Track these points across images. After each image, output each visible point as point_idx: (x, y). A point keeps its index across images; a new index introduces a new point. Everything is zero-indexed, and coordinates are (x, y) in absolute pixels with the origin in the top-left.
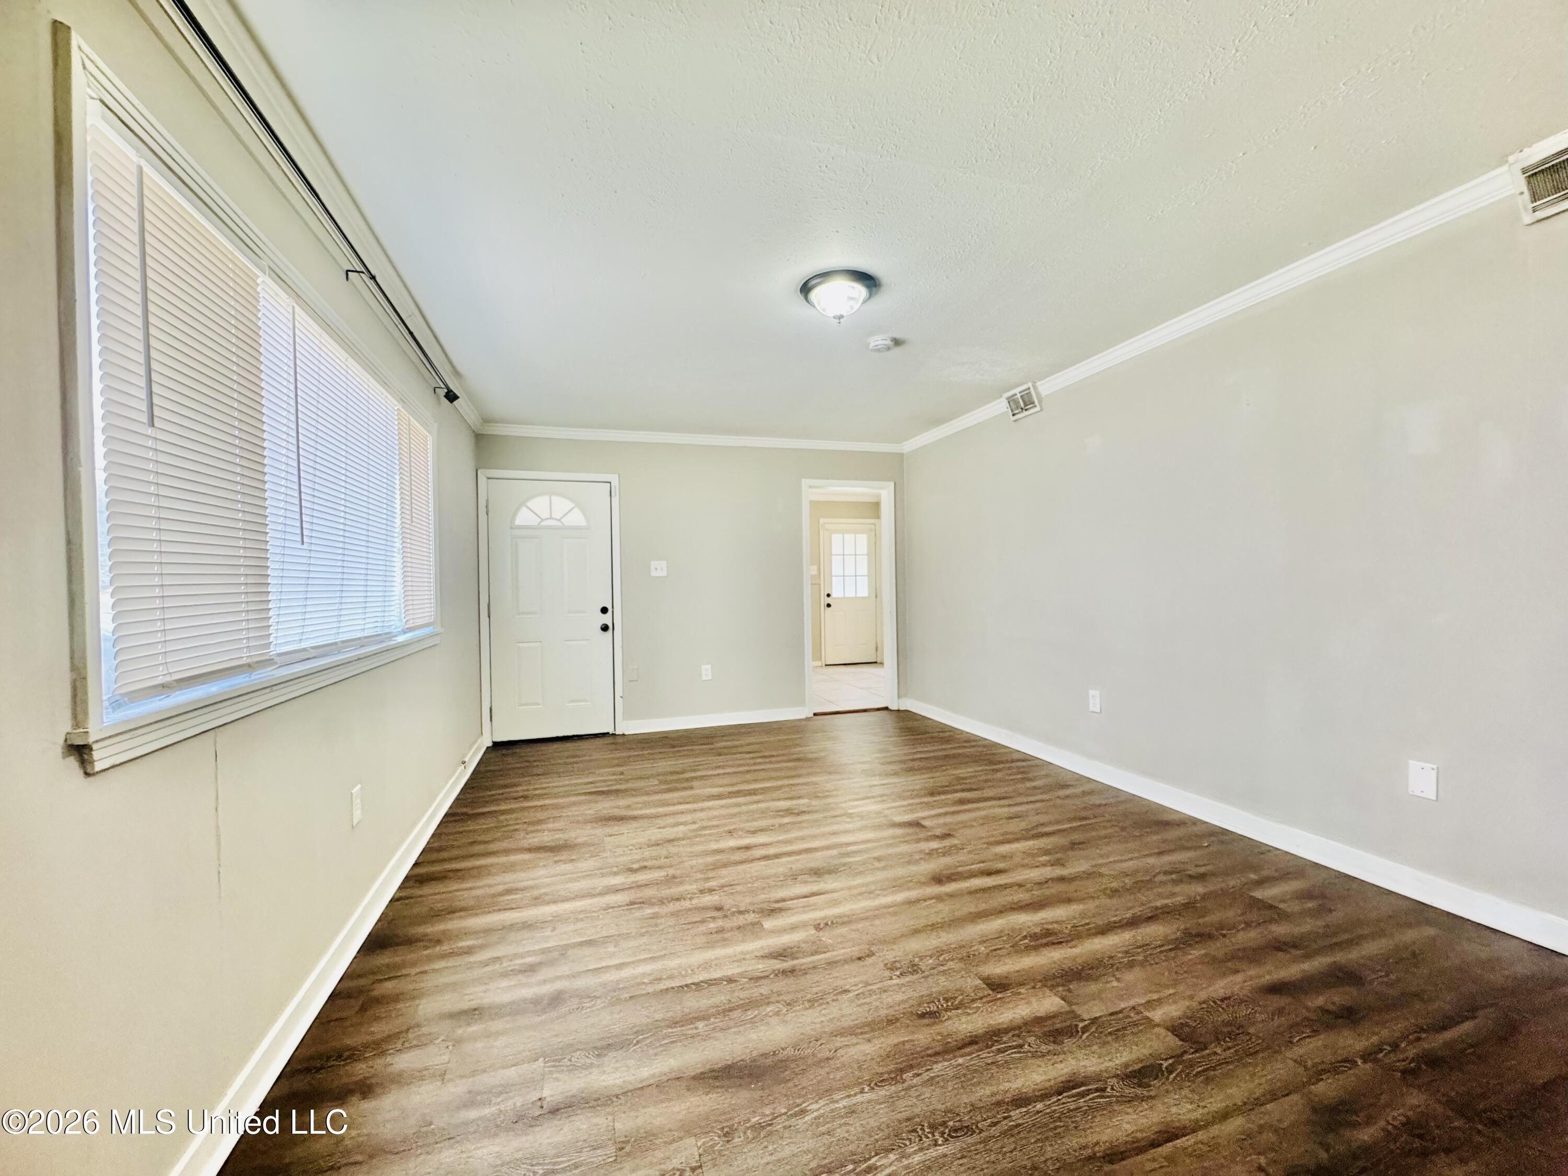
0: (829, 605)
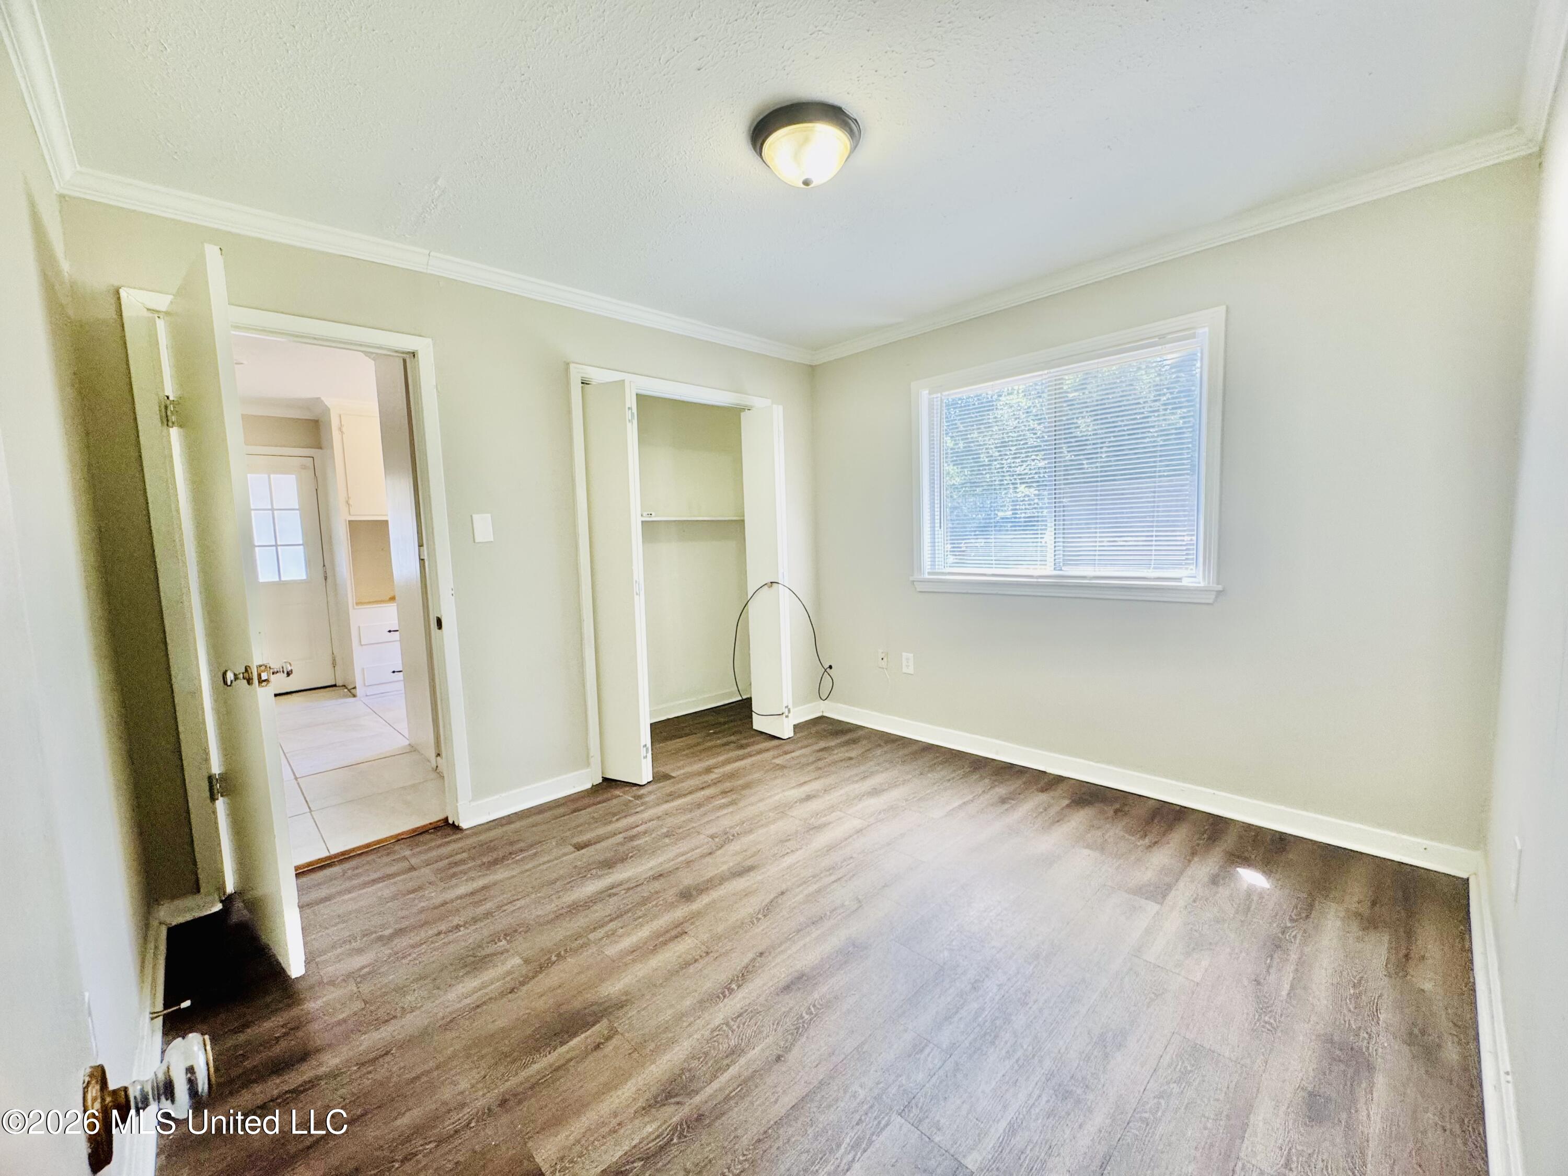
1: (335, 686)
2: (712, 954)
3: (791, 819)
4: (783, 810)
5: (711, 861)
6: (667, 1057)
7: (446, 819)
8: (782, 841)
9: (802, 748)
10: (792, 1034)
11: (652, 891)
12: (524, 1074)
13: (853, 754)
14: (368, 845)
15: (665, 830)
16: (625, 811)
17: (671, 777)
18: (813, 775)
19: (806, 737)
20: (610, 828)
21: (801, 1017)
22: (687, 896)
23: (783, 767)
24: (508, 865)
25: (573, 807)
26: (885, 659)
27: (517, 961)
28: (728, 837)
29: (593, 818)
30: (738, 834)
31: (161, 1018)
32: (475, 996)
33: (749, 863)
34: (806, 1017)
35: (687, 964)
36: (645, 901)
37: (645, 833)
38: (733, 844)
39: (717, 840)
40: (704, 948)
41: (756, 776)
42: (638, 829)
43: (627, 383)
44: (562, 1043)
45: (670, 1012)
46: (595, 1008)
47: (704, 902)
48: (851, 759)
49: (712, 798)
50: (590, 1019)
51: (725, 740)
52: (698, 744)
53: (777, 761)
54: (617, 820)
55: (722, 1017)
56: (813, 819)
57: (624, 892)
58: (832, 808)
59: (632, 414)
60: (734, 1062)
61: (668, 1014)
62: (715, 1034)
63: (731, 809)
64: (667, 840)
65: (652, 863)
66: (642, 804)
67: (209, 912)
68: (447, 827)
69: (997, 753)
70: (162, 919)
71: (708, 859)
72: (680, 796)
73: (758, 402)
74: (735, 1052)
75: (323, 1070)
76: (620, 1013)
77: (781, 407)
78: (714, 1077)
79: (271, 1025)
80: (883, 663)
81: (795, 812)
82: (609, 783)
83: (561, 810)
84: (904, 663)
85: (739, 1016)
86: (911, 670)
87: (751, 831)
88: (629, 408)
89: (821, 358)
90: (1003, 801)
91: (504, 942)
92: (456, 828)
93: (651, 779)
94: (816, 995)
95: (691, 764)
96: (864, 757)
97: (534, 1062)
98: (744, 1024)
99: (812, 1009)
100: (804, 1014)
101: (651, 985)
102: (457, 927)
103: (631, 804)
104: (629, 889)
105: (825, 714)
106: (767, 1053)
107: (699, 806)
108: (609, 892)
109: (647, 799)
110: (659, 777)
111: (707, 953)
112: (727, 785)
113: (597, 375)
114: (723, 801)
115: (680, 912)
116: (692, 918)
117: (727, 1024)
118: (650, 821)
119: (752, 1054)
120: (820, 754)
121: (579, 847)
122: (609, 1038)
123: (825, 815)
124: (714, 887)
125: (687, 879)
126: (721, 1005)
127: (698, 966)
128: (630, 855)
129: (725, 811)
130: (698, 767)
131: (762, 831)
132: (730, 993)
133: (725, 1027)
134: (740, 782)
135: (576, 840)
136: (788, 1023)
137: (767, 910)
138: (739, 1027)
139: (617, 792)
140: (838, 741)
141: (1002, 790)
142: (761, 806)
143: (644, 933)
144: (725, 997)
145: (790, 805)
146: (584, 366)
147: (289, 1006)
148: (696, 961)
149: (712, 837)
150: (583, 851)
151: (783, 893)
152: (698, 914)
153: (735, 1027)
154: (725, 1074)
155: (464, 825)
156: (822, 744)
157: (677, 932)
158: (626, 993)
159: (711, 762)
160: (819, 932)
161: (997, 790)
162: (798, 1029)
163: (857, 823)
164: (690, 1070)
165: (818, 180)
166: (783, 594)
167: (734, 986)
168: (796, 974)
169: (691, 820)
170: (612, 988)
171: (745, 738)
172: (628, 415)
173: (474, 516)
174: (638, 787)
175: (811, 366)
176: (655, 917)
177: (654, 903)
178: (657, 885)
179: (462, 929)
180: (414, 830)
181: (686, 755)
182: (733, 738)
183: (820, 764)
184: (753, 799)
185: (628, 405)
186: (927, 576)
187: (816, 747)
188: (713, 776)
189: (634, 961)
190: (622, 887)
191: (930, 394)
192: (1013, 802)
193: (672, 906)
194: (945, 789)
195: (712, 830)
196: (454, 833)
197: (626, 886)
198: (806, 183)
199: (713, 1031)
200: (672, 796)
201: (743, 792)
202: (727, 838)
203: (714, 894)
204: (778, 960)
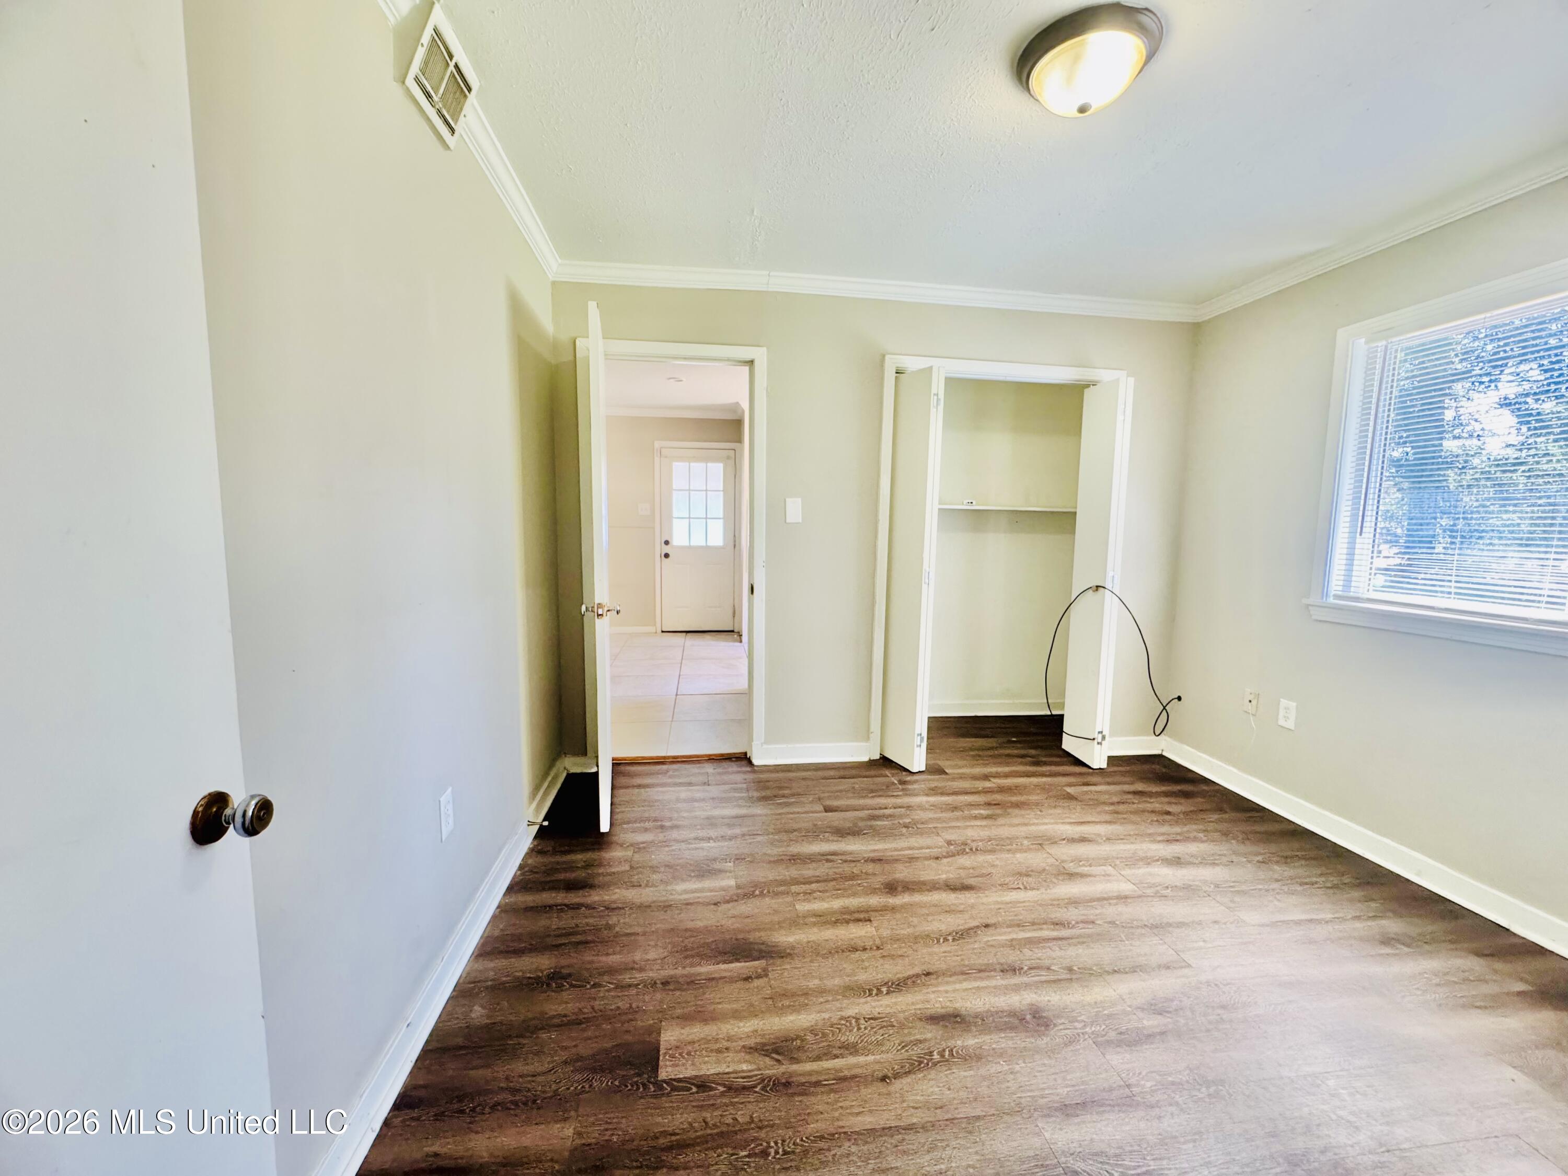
0: (667, 556)
1: (733, 631)
2: (881, 951)
3: (1045, 855)
4: (1041, 842)
5: (934, 865)
6: (791, 1018)
7: (746, 754)
8: (1020, 874)
9: (1109, 784)
10: (912, 1064)
11: (864, 871)
12: (689, 970)
13: (1173, 809)
14: (690, 757)
15: (907, 821)
16: (886, 790)
17: (944, 773)
18: (1108, 817)
19: (1123, 774)
20: (862, 802)
21: (931, 1054)
22: (891, 888)
23: (1071, 797)
24: (769, 804)
25: (842, 773)
26: (1254, 702)
27: (732, 882)
28: (965, 849)
29: (854, 788)
30: (977, 850)
31: (537, 827)
32: (692, 895)
33: (971, 881)
34: (936, 1057)
35: (855, 949)
36: (853, 877)
37: (890, 816)
38: (965, 857)
39: (952, 847)
40: (878, 942)
41: (1034, 798)
42: (885, 811)
43: (934, 369)
44: (725, 962)
45: (817, 982)
46: (763, 947)
47: (904, 900)
48: (1168, 813)
49: (971, 805)
50: (755, 954)
51: (1023, 752)
52: (992, 748)
53: (1069, 790)
54: (873, 797)
55: (857, 1011)
56: (1072, 864)
57: (840, 861)
58: (1105, 860)
59: (938, 400)
60: (842, 1056)
61: (814, 983)
62: (843, 1022)
63: (984, 823)
64: (904, 830)
65: (880, 846)
66: (903, 790)
67: (590, 771)
68: (744, 758)
69: (1418, 874)
70: (567, 767)
71: (933, 863)
72: (942, 794)
73: (1104, 375)
74: (851, 1049)
75: (589, 900)
76: (779, 961)
77: (1131, 380)
78: (818, 1058)
79: (579, 858)
80: (1250, 708)
81: (1054, 850)
82: (885, 762)
83: (832, 773)
84: (1282, 713)
85: (872, 1019)
86: (1290, 724)
87: (992, 851)
88: (934, 394)
89: (1204, 313)
90: (1387, 941)
91: (731, 864)
92: (749, 762)
93: (923, 768)
94: (959, 1043)
95: (973, 766)
96: (1189, 816)
97: (700, 964)
98: (872, 1028)
99: (947, 1053)
100: (935, 1053)
101: (818, 951)
102: (710, 839)
103: (893, 787)
104: (846, 861)
105: (1165, 754)
106: (877, 1067)
107: (955, 808)
108: (827, 857)
109: (910, 787)
110: (933, 770)
111: (878, 948)
112: (998, 797)
113: (912, 364)
114: (982, 812)
115: (874, 901)
116: (884, 910)
117: (857, 1019)
118: (900, 807)
119: (861, 1059)
120: (1130, 796)
121: (828, 809)
122: (759, 977)
123: (1090, 865)
124: (920, 891)
125: (902, 873)
126: (863, 1000)
127: (865, 955)
128: (865, 832)
129: (978, 823)
130: (978, 770)
131: (1005, 856)
132: (877, 995)
133: (853, 1021)
134: (1014, 799)
135: (829, 803)
136: (916, 1051)
137: (961, 935)
138: (865, 1028)
139: (887, 772)
140: (1164, 788)
141: (1393, 926)
142: (1022, 831)
143: (837, 904)
144: (870, 995)
145: (1053, 841)
146: (901, 357)
147: (593, 850)
148: (865, 949)
149: (949, 843)
150: (830, 814)
151: (987, 926)
152: (893, 909)
153: (863, 1027)
154: (830, 1062)
155: (756, 762)
156: (1140, 787)
157: (862, 916)
158: (793, 948)
159: (993, 769)
160: (1004, 982)
161: (1384, 922)
162: (921, 1063)
163: (1126, 887)
164: (802, 1041)
165: (1096, 105)
166: (1110, 602)
167: (884, 990)
168: (950, 1010)
169: (938, 820)
170: (785, 938)
171: (1046, 756)
172: (934, 400)
173: (787, 499)
174: (908, 773)
175: (1194, 324)
176: (854, 895)
177: (859, 882)
178: (870, 867)
179: (711, 841)
180: (722, 755)
181: (973, 756)
182: (1033, 752)
183: (1121, 808)
184: (1016, 821)
185: (934, 391)
186: (1331, 600)
187: (1126, 788)
188: (987, 784)
189: (814, 924)
190: (840, 857)
191: (1367, 343)
192: (1406, 949)
193: (874, 891)
194: (1293, 893)
195: (952, 836)
196: (747, 766)
197: (844, 858)
198: (1082, 110)
199: (842, 1018)
200: (934, 791)
201: (1010, 810)
202: (963, 849)
203: (917, 898)
204: (941, 988)
